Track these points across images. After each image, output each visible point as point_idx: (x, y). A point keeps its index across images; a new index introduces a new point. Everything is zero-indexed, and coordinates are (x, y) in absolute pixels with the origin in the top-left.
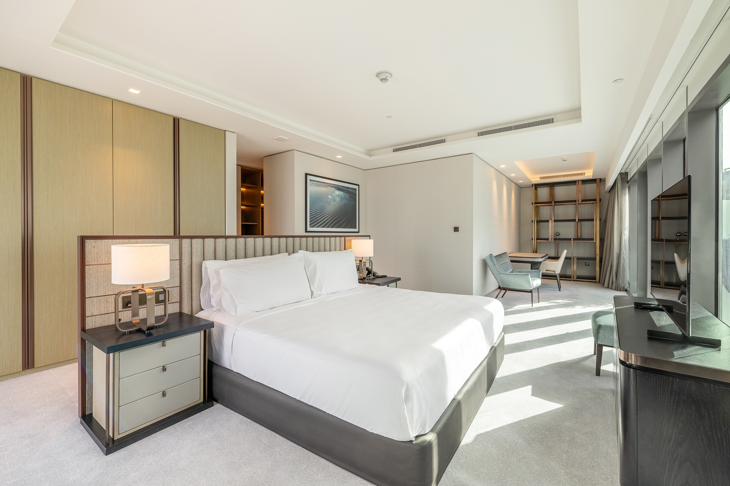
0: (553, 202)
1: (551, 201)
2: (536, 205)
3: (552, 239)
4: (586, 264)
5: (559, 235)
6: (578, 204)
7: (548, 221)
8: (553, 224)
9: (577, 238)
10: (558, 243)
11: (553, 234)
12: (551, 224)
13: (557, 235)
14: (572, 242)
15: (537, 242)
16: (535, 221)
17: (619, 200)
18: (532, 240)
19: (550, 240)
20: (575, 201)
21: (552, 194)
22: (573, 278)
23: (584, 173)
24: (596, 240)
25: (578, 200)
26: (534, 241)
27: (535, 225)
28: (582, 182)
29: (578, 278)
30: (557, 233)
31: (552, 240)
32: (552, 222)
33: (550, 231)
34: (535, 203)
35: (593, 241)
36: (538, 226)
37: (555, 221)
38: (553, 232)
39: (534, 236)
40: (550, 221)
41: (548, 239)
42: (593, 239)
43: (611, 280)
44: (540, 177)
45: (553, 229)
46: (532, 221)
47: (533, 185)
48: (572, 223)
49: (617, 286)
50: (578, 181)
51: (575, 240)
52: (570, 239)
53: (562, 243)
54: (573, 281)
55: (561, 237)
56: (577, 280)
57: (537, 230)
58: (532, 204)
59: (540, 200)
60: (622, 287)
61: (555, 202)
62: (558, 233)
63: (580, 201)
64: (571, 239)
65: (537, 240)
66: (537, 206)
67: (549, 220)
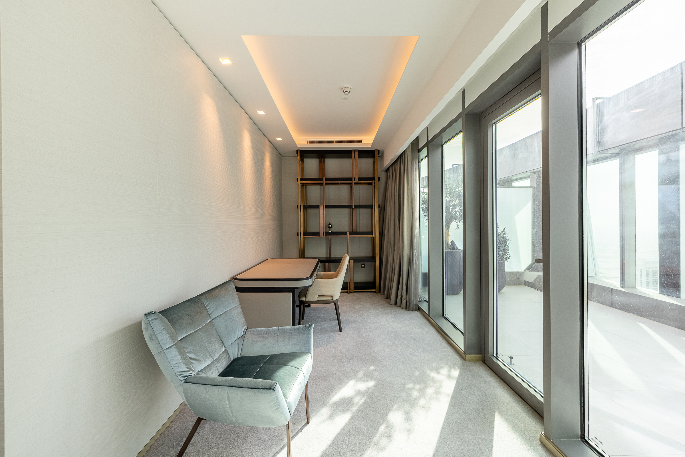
0: (324, 179)
1: (321, 177)
2: (302, 182)
3: (323, 233)
4: (361, 266)
5: (331, 227)
6: (355, 183)
7: (317, 207)
8: (324, 211)
9: (352, 230)
10: (330, 238)
11: (325, 225)
12: (322, 211)
13: (329, 227)
14: (348, 237)
15: (304, 238)
16: (300, 206)
17: (410, 176)
18: (298, 235)
19: (321, 234)
20: (351, 179)
21: (322, 168)
22: (350, 289)
23: (361, 140)
24: (375, 235)
25: (354, 178)
26: (301, 237)
27: (301, 214)
28: (359, 153)
29: (355, 288)
30: (329, 224)
31: (323, 235)
32: (323, 208)
33: (321, 221)
34: (302, 179)
35: (371, 236)
36: (306, 213)
37: (328, 207)
38: (325, 222)
39: (301, 230)
40: (321, 208)
41: (317, 234)
42: (371, 233)
43: (399, 294)
44: (307, 141)
45: (324, 219)
46: (298, 206)
47: (297, 151)
48: (346, 211)
49: (408, 304)
50: (354, 150)
51: (351, 235)
52: (345, 234)
53: (335, 239)
54: (350, 292)
55: (334, 229)
56: (355, 291)
57: (304, 220)
58: (297, 180)
59: (307, 176)
60: (414, 305)
61: (327, 179)
62: (331, 225)
63: (357, 180)
64: (347, 233)
65: (303, 235)
66: (303, 184)
67: (319, 205)
